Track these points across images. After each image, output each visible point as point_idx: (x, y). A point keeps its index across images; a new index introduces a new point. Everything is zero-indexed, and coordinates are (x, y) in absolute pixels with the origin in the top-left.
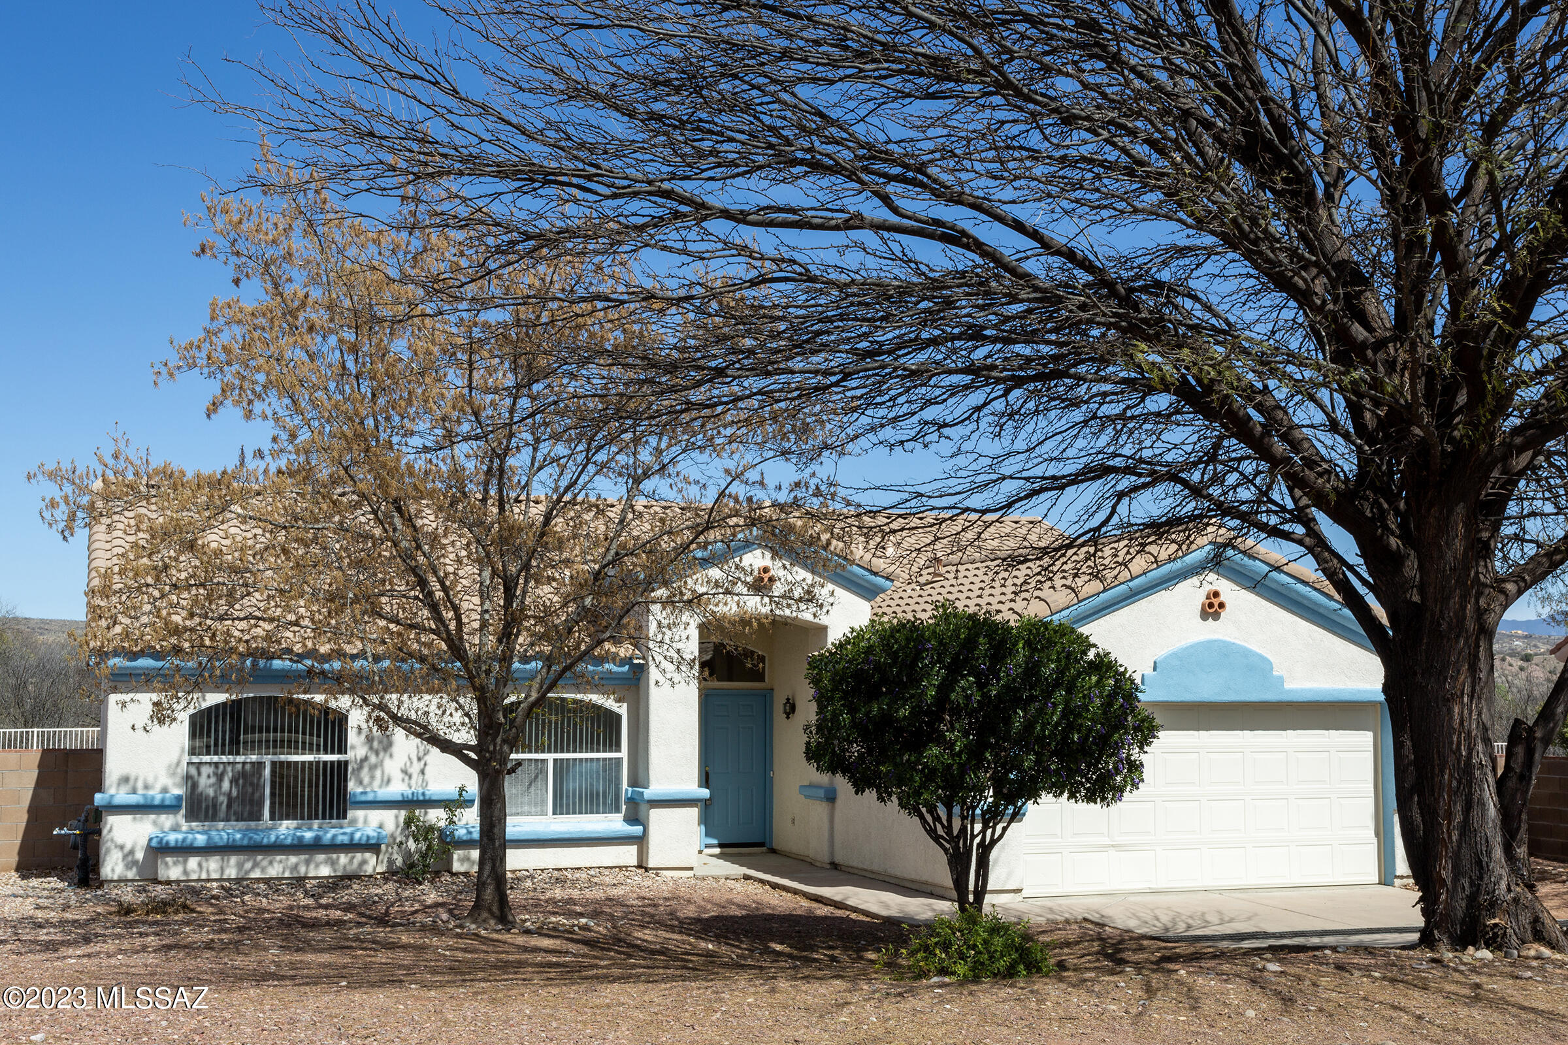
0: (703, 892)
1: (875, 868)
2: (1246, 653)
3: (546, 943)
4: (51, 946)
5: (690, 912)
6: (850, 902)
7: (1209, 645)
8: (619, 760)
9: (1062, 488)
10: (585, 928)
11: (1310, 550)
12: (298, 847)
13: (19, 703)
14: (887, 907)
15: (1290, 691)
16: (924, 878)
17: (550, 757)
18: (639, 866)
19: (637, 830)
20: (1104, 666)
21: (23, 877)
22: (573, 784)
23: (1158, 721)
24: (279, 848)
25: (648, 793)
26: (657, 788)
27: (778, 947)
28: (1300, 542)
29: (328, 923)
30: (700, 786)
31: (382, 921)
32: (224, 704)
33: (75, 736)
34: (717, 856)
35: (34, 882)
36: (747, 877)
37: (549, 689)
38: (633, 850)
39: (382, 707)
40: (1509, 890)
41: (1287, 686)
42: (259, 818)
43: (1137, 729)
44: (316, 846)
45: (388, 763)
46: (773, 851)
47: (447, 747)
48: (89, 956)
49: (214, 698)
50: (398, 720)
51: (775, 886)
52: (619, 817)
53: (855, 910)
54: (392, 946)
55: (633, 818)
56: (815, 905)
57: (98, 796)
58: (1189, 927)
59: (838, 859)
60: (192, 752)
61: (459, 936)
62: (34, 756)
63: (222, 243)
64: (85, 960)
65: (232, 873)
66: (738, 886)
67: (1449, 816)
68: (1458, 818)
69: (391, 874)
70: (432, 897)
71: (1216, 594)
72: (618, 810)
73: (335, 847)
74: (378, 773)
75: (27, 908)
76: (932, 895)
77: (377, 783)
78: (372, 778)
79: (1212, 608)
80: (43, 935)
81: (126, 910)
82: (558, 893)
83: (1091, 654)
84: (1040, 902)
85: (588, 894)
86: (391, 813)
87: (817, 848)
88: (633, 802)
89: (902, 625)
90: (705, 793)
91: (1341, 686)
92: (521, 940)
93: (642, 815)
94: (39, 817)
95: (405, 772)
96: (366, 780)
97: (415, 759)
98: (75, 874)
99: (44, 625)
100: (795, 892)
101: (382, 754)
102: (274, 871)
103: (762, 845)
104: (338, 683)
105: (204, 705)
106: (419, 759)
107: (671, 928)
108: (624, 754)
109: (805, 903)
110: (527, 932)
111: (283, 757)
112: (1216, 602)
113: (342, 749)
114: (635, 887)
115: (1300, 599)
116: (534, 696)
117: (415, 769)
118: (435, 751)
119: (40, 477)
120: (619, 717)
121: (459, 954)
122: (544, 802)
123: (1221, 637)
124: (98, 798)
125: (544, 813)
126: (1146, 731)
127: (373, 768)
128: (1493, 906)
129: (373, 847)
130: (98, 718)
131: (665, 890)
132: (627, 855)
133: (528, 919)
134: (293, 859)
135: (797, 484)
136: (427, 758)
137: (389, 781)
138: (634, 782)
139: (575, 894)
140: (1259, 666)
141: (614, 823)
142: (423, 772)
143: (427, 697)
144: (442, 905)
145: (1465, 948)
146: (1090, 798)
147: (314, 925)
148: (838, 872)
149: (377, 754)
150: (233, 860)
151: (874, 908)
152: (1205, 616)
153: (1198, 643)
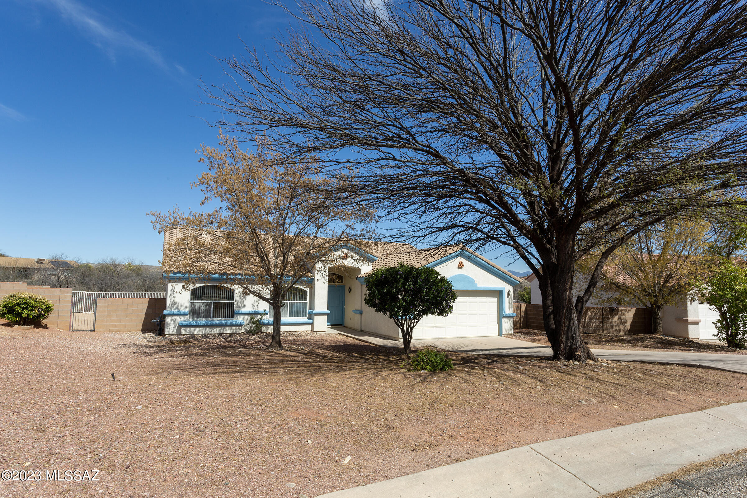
0: (329, 338)
1: (373, 331)
2: (468, 278)
3: (292, 354)
4: (151, 354)
5: (327, 344)
6: (369, 341)
7: (460, 275)
8: (306, 303)
9: (441, 231)
10: (302, 349)
11: (515, 248)
12: (221, 325)
13: (144, 286)
14: (379, 342)
16: (387, 334)
17: (288, 302)
18: (311, 331)
19: (311, 321)
20: (443, 280)
21: (143, 333)
22: (294, 309)
23: (457, 294)
24: (216, 326)
25: (314, 312)
26: (316, 311)
27: (356, 355)
28: (512, 246)
29: (229, 347)
30: (328, 309)
31: (244, 346)
32: (201, 287)
33: (159, 295)
34: (331, 328)
35: (146, 335)
36: (339, 334)
37: (293, 284)
38: (310, 326)
39: (246, 288)
40: (581, 344)
41: (478, 286)
42: (210, 317)
43: (452, 297)
44: (226, 325)
45: (246, 302)
46: (344, 327)
47: (264, 299)
48: (160, 358)
49: (198, 285)
50: (251, 291)
51: (347, 336)
52: (306, 318)
53: (371, 343)
54: (249, 355)
55: (310, 318)
56: (359, 342)
57: (164, 311)
58: (458, 348)
59: (363, 329)
60: (191, 300)
61: (267, 352)
62: (147, 300)
63: (206, 158)
64: (159, 359)
65: (203, 332)
66: (338, 336)
67: (564, 323)
68: (567, 323)
69: (247, 332)
70: (257, 339)
71: (462, 263)
72: (306, 316)
73: (232, 325)
75: (144, 342)
76: (389, 339)
79: (461, 266)
80: (147, 350)
81: (172, 342)
82: (291, 338)
83: (439, 277)
84: (418, 341)
85: (299, 338)
86: (246, 317)
87: (357, 326)
88: (310, 314)
89: (392, 268)
90: (329, 312)
91: (490, 286)
92: (285, 353)
93: (312, 317)
94: (148, 316)
98: (157, 332)
99: (152, 267)
100: (353, 338)
102: (214, 332)
103: (341, 325)
104: (234, 281)
105: (195, 287)
106: (256, 302)
107: (324, 349)
108: (308, 301)
109: (356, 341)
110: (287, 350)
111: (217, 301)
113: (233, 299)
114: (310, 336)
115: (482, 264)
116: (289, 285)
117: (255, 304)
118: (261, 300)
119: (150, 215)
120: (306, 292)
121: (268, 357)
122: (287, 314)
123: (462, 273)
124: (165, 312)
125: (286, 317)
126: (454, 297)
128: (576, 349)
129: (240, 325)
130: (165, 290)
131: (319, 337)
132: (308, 328)
133: (286, 346)
134: (219, 329)
135: (363, 230)
136: (258, 302)
138: (310, 309)
139: (296, 338)
140: (471, 281)
141: (305, 319)
142: (257, 306)
143: (259, 286)
144: (260, 341)
145: (569, 361)
146: (439, 314)
147: (226, 347)
148: (363, 332)
149: (243, 300)
150: (203, 329)
151: (375, 343)
152: (459, 268)
153: (457, 275)
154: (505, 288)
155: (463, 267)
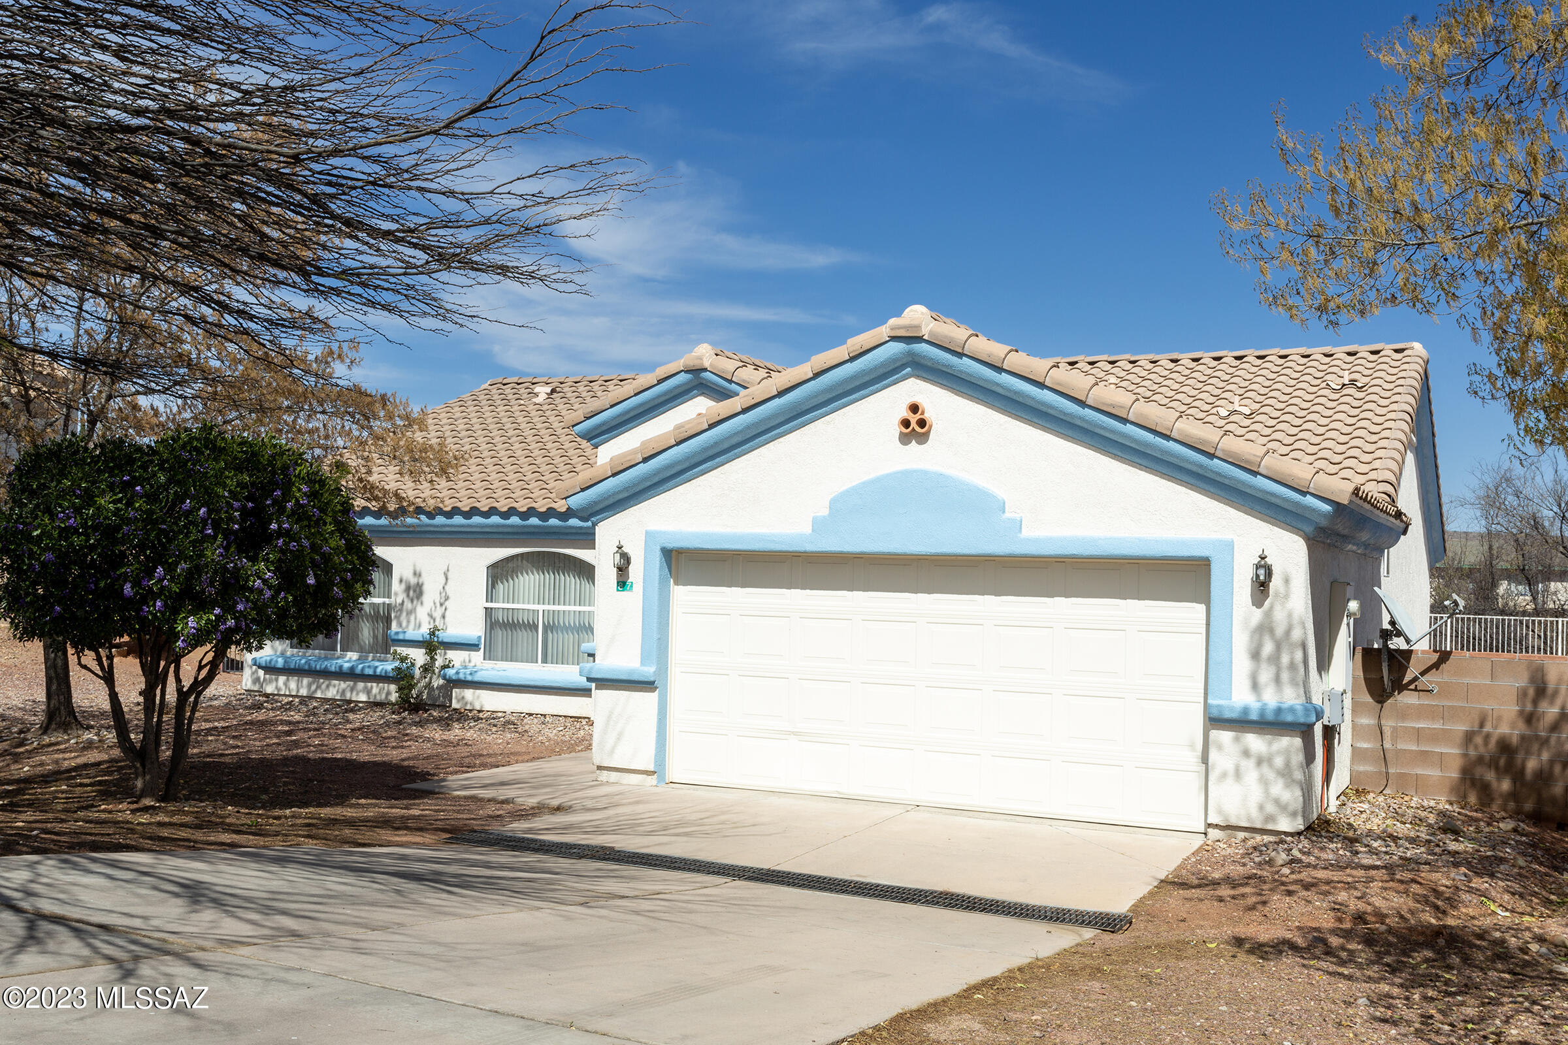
7: (905, 475)
17: (540, 608)
24: (339, 675)
41: (1026, 533)
42: (335, 649)
44: (354, 675)
45: (419, 609)
65: (304, 692)
73: (367, 677)
74: (412, 618)
77: (412, 626)
78: (408, 622)
86: (420, 652)
95: (431, 616)
96: (404, 624)
97: (438, 605)
101: (415, 602)
102: (332, 693)
106: (441, 605)
113: (388, 594)
115: (1043, 409)
117: (438, 613)
122: (536, 651)
123: (927, 467)
125: (535, 662)
127: (409, 613)
134: (343, 685)
136: (447, 603)
137: (420, 626)
142: (444, 617)
149: (412, 601)
150: (306, 681)
152: (905, 439)
153: (888, 475)
154: (1230, 546)
155: (929, 432)
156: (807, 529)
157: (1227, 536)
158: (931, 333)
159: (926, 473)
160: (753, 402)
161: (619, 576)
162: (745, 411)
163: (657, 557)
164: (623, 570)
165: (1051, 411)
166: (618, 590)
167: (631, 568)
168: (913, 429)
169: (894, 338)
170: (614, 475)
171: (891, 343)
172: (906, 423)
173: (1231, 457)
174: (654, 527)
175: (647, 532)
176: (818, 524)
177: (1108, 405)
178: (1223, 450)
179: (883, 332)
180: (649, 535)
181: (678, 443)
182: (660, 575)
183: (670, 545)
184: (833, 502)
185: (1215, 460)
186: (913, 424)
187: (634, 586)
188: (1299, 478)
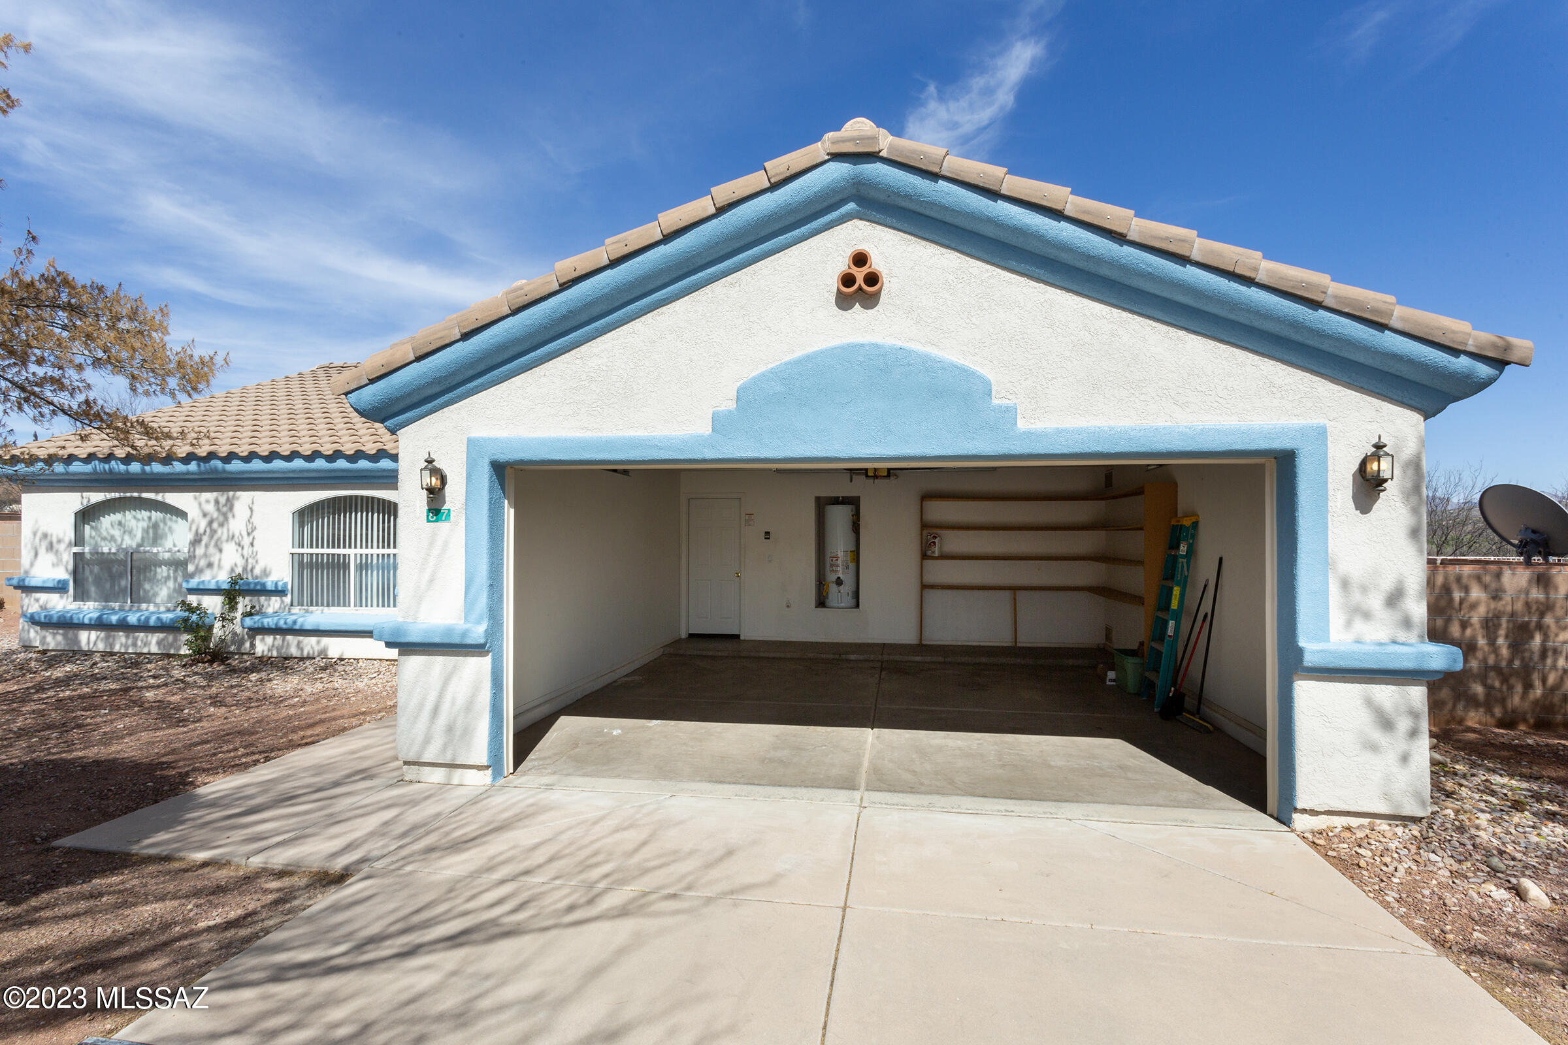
2: (929, 365)
7: (848, 353)
15: (1029, 434)
17: (353, 552)
41: (1022, 425)
60: (77, 544)
71: (860, 259)
79: (855, 287)
91: (1161, 422)
105: (85, 504)
112: (860, 274)
115: (1052, 253)
122: (349, 595)
123: (878, 339)
125: (347, 606)
140: (960, 390)
152: (844, 302)
153: (822, 352)
154: (1321, 434)
155: (879, 292)
156: (705, 429)
157: (1317, 420)
158: (891, 147)
159: (876, 346)
160: (626, 250)
161: (431, 501)
162: (614, 263)
163: (484, 475)
164: (435, 496)
165: (1065, 257)
166: (428, 521)
167: (447, 489)
168: (860, 288)
169: (836, 157)
170: (419, 359)
171: (832, 165)
172: (848, 280)
173: (1348, 305)
174: (481, 432)
175: (469, 441)
176: (720, 422)
177: (1161, 239)
178: (1336, 297)
179: (819, 150)
180: (473, 445)
181: (515, 312)
182: (491, 499)
183: (503, 457)
184: (743, 394)
185: (1320, 311)
186: (860, 281)
187: (452, 514)
188: (1454, 332)
